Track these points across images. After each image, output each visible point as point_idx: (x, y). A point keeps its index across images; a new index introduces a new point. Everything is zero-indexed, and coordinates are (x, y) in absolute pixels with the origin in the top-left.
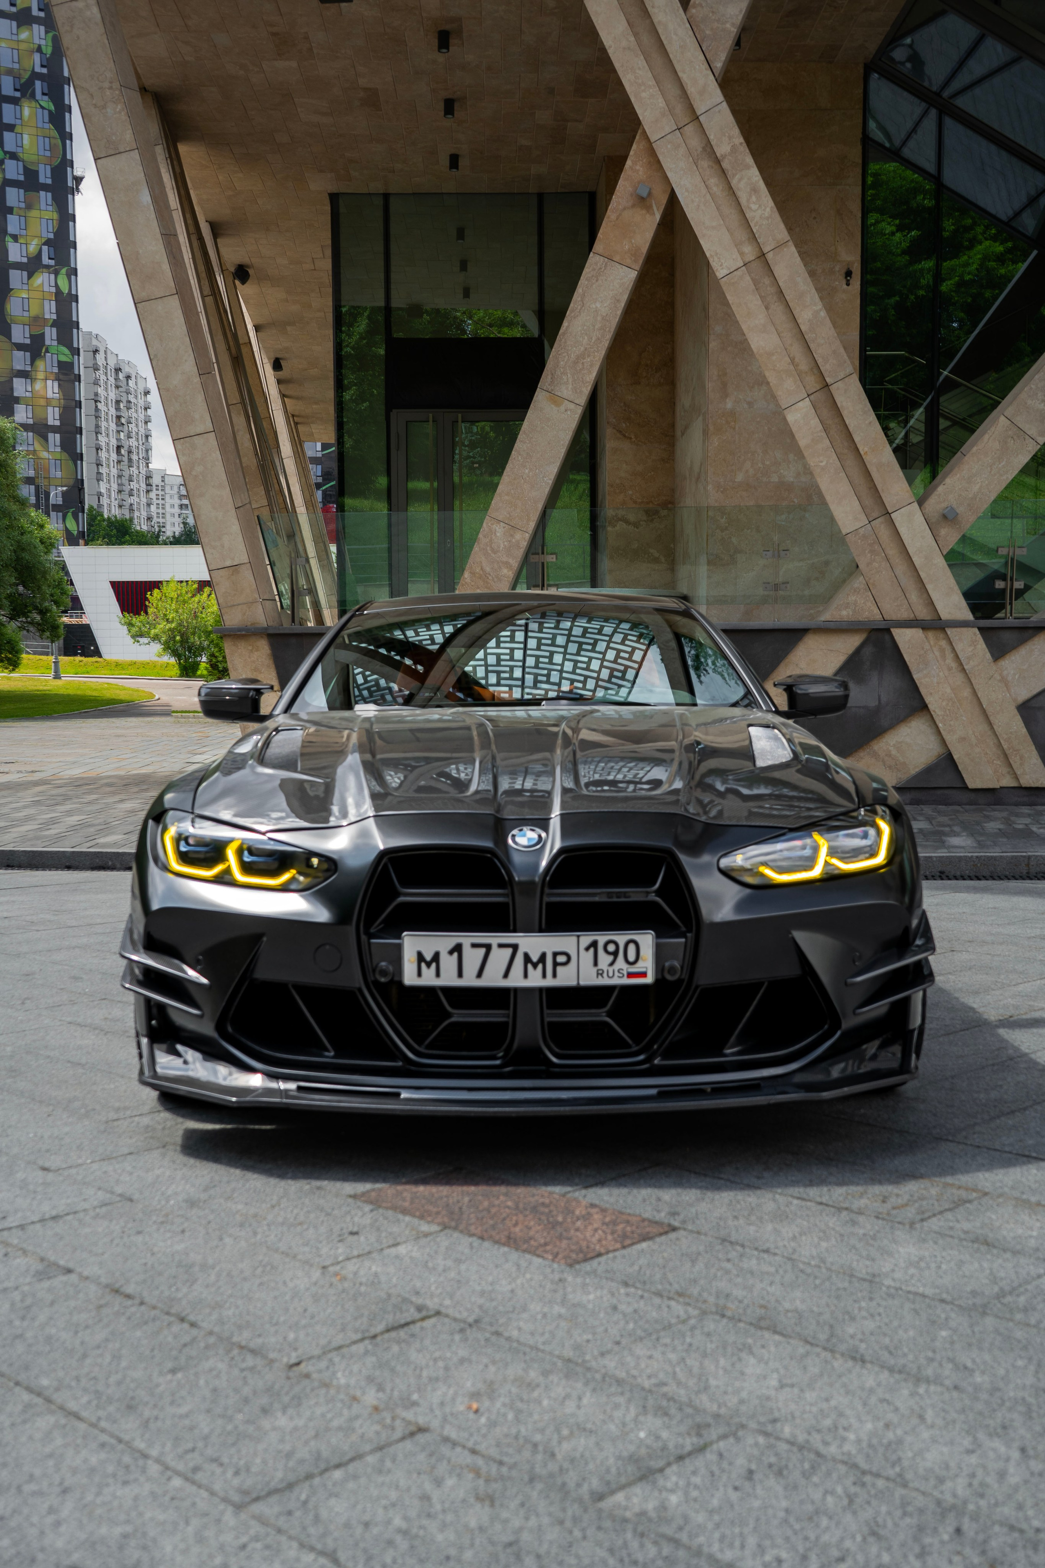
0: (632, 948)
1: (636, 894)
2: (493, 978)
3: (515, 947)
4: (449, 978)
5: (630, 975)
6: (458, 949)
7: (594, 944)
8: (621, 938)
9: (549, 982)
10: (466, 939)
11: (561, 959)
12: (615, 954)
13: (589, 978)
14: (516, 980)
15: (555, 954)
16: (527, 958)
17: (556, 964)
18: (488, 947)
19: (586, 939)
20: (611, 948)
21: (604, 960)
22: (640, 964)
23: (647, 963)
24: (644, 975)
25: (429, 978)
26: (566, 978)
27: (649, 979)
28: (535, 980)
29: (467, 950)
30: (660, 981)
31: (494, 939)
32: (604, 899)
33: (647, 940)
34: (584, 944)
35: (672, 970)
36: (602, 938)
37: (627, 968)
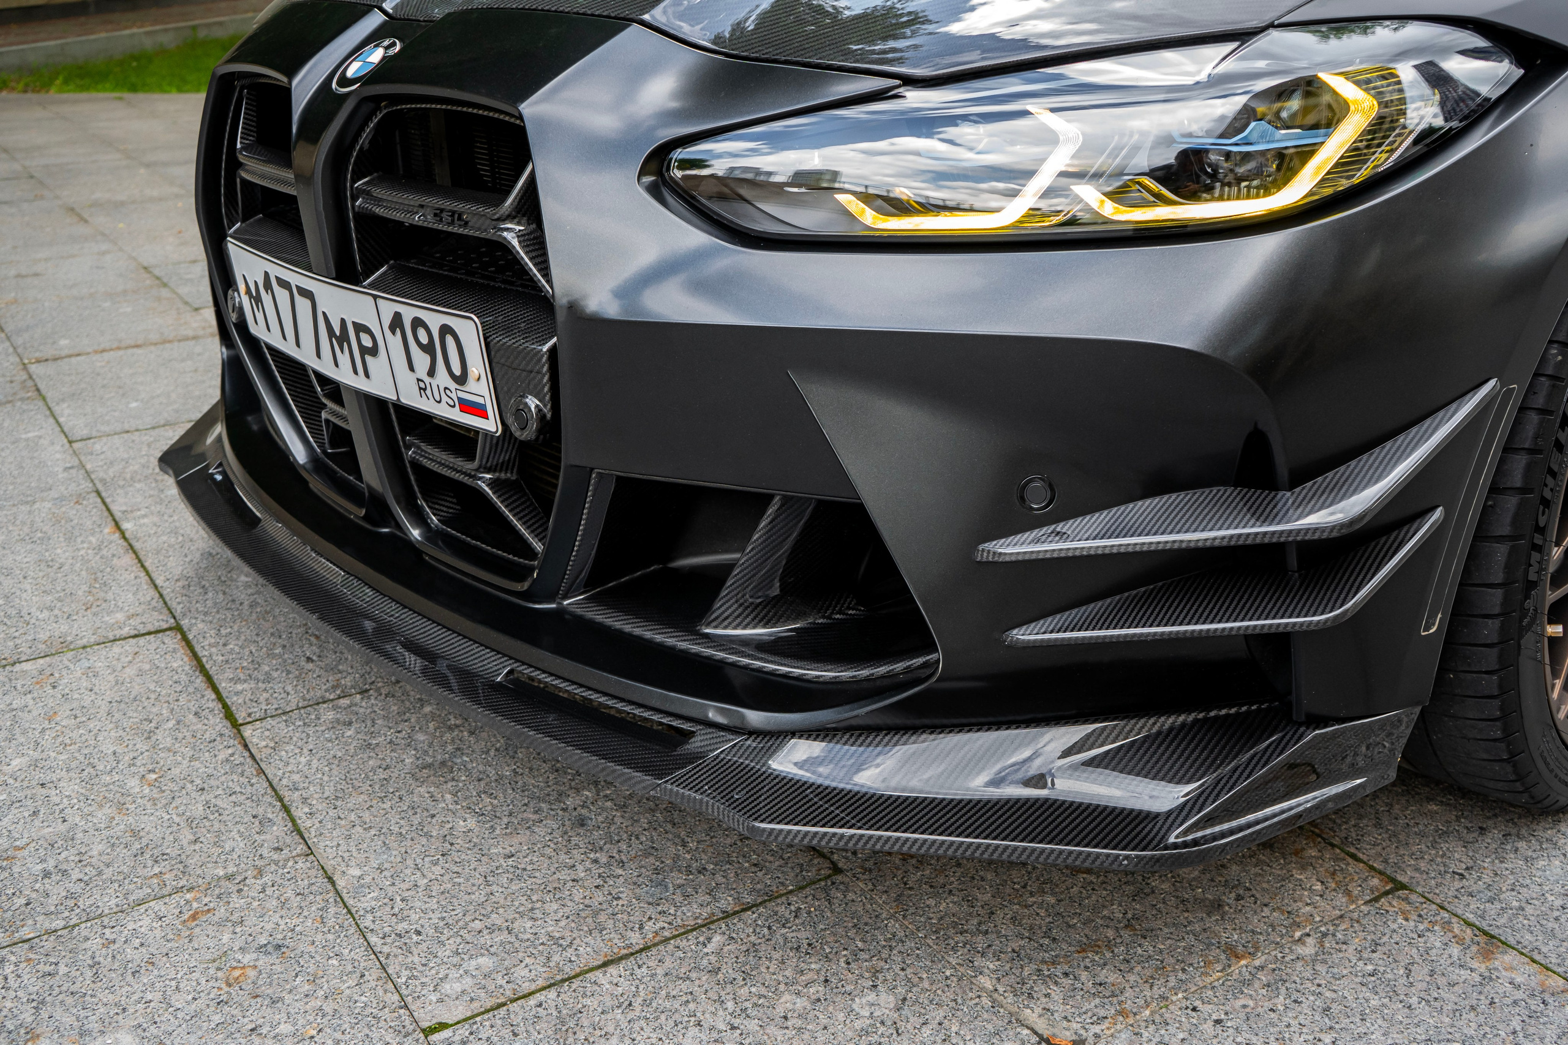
0: (450, 343)
2: (312, 355)
3: (311, 296)
4: (276, 337)
5: (463, 406)
7: (397, 322)
8: (435, 320)
9: (364, 382)
11: (367, 340)
12: (431, 350)
13: (412, 396)
14: (328, 369)
15: (358, 327)
16: (330, 328)
17: (363, 349)
18: (291, 288)
19: (388, 309)
20: (424, 336)
21: (422, 360)
22: (471, 385)
23: (480, 389)
24: (480, 411)
25: (259, 327)
26: (380, 381)
27: (493, 422)
28: (350, 373)
29: (279, 284)
30: (507, 434)
31: (290, 275)
32: (430, 222)
33: (471, 331)
34: (387, 321)
35: (521, 411)
36: (409, 313)
37: (457, 392)
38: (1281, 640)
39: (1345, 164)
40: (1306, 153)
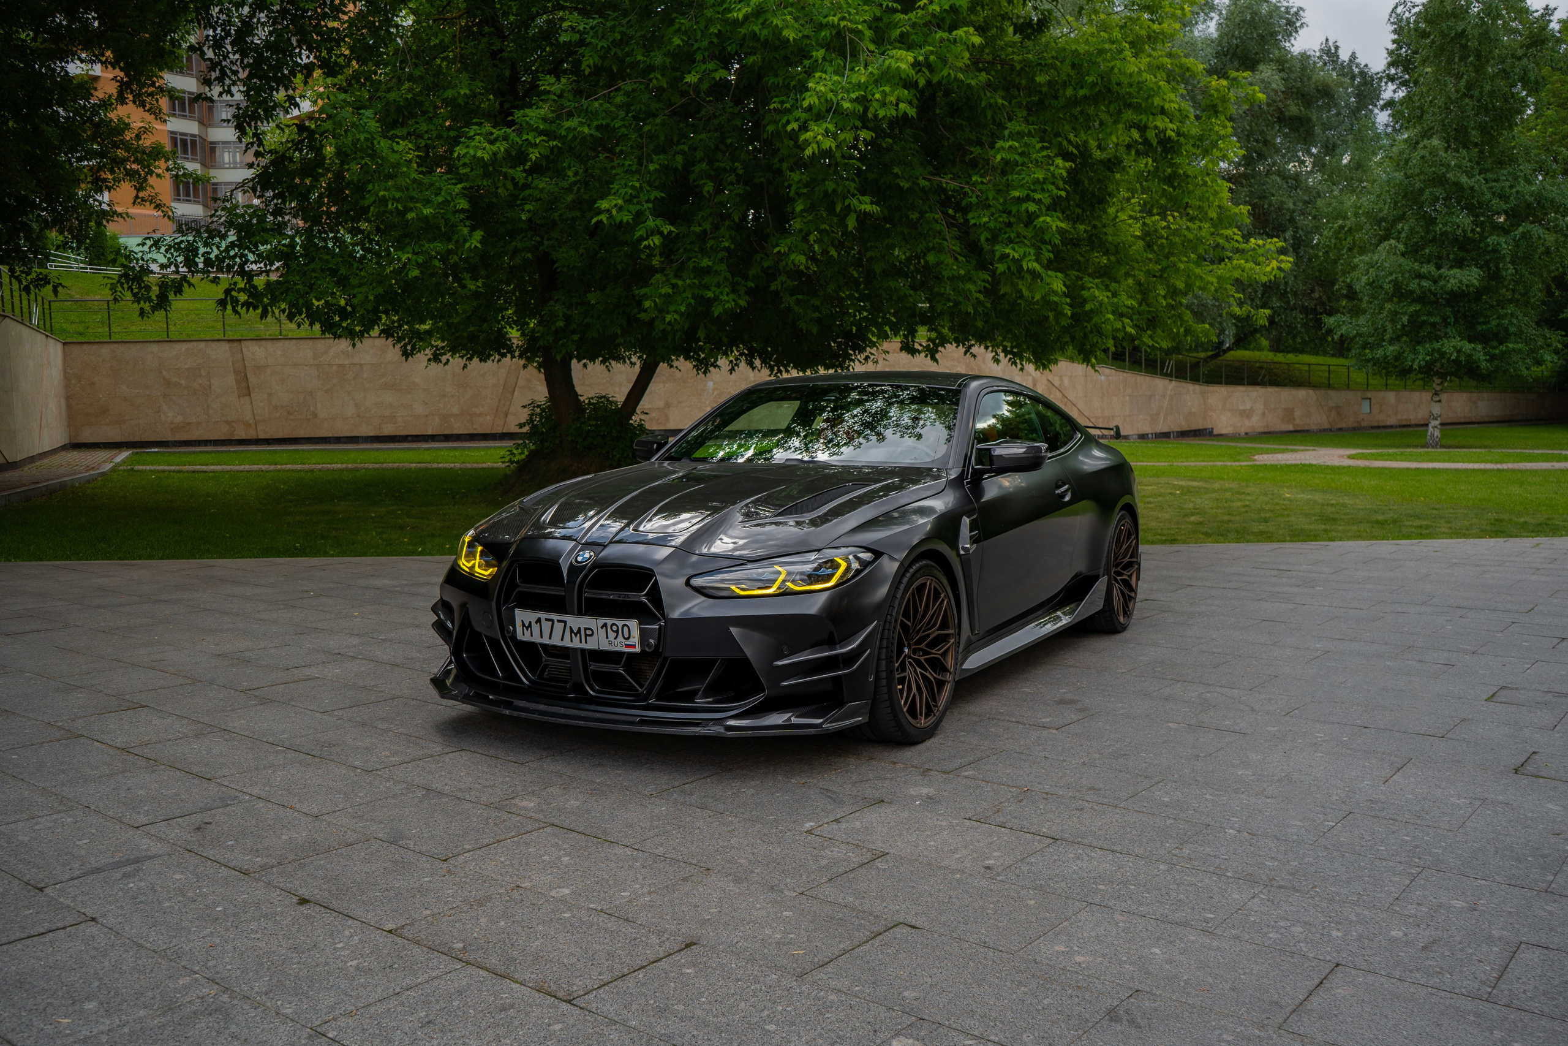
0: (626, 629)
1: (633, 596)
2: (556, 641)
3: (565, 622)
4: (536, 638)
5: (627, 646)
6: (539, 621)
7: (605, 625)
8: (620, 623)
9: (583, 646)
10: (543, 616)
11: (589, 632)
12: (617, 632)
13: (604, 646)
14: (567, 643)
15: (586, 629)
16: (572, 631)
17: (586, 635)
18: (552, 621)
19: (601, 621)
20: (615, 628)
21: (612, 635)
22: (631, 639)
23: (635, 640)
24: (634, 646)
25: (527, 637)
26: (592, 644)
27: (637, 650)
28: (576, 644)
29: (543, 621)
30: (643, 651)
31: (555, 617)
32: (616, 598)
33: (634, 624)
34: (600, 625)
35: (649, 645)
36: (609, 622)
37: (624, 642)
38: (840, 676)
39: (842, 577)
40: (833, 575)
